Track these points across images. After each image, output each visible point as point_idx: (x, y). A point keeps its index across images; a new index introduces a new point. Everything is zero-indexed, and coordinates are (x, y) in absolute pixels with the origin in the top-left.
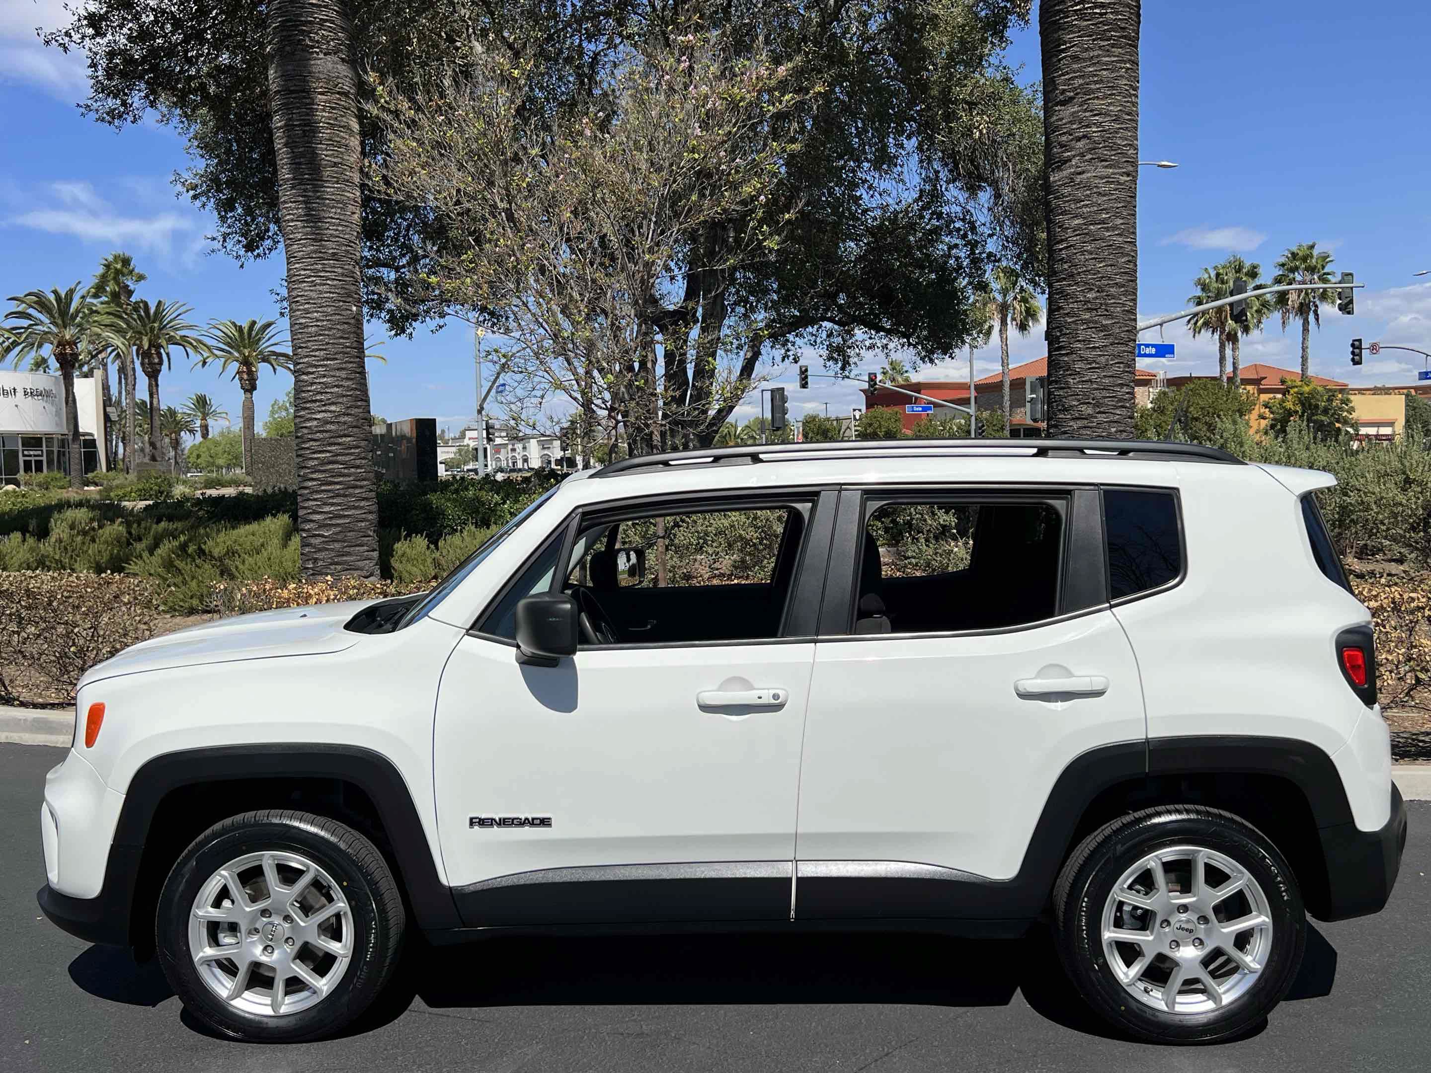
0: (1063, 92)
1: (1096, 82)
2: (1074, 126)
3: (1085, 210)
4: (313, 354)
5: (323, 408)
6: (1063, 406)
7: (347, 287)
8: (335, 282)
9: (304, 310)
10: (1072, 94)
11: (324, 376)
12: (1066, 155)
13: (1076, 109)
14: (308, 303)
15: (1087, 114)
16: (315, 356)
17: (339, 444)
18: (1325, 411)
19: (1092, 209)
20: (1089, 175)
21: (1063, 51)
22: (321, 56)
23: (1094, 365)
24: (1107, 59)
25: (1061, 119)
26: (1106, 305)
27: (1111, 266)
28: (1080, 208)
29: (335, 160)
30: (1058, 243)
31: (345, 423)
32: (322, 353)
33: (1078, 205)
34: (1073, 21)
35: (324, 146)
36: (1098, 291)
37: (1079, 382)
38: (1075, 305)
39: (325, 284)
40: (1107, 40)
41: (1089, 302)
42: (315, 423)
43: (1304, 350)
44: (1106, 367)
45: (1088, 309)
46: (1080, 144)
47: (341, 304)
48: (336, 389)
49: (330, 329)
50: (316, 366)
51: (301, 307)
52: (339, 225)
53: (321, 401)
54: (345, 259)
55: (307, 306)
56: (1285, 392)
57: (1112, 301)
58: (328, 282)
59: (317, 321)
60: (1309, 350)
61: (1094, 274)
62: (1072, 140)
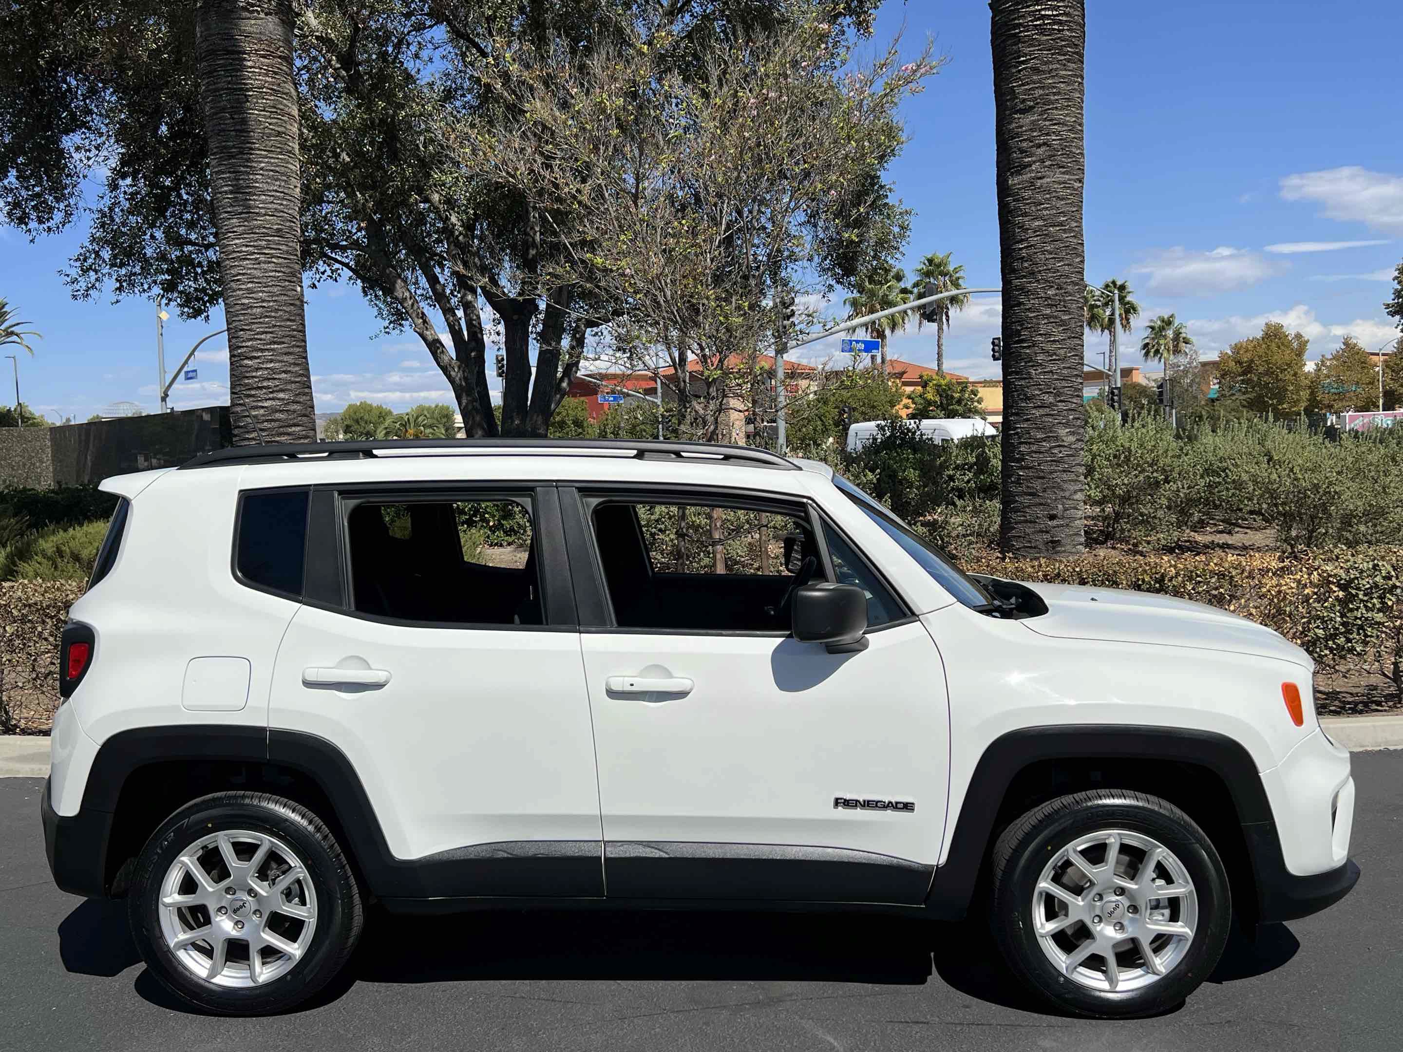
0: (1024, 101)
1: (1054, 94)
2: (1035, 134)
3: (1045, 213)
4: (258, 337)
5: (271, 396)
6: (1025, 395)
7: (292, 265)
8: (280, 260)
9: (247, 289)
10: (1032, 103)
11: (271, 361)
12: (1027, 160)
13: (1035, 117)
14: (252, 282)
15: (1047, 123)
16: (260, 340)
17: (289, 434)
18: (959, 402)
19: (1051, 212)
20: (1049, 180)
21: (1023, 62)
22: (262, 15)
23: (1054, 357)
24: (1064, 72)
25: (1021, 127)
26: (1065, 301)
27: (1068, 265)
28: (1040, 210)
29: (279, 129)
30: (1018, 242)
31: (294, 411)
32: (269, 336)
33: (1039, 208)
34: (1033, 35)
35: (268, 114)
36: (1057, 289)
37: (1040, 373)
38: (1037, 301)
39: (269, 262)
40: (1064, 55)
41: (1049, 298)
42: (262, 411)
43: (939, 347)
44: (1064, 359)
45: (1048, 305)
46: (1040, 151)
47: (287, 283)
48: (283, 376)
49: (277, 310)
50: (262, 350)
51: (243, 287)
52: (283, 199)
53: (268, 387)
54: (289, 236)
55: (250, 285)
56: (925, 385)
57: (1070, 298)
58: (274, 260)
59: (263, 301)
60: (943, 348)
61: (1054, 273)
62: (1032, 147)
